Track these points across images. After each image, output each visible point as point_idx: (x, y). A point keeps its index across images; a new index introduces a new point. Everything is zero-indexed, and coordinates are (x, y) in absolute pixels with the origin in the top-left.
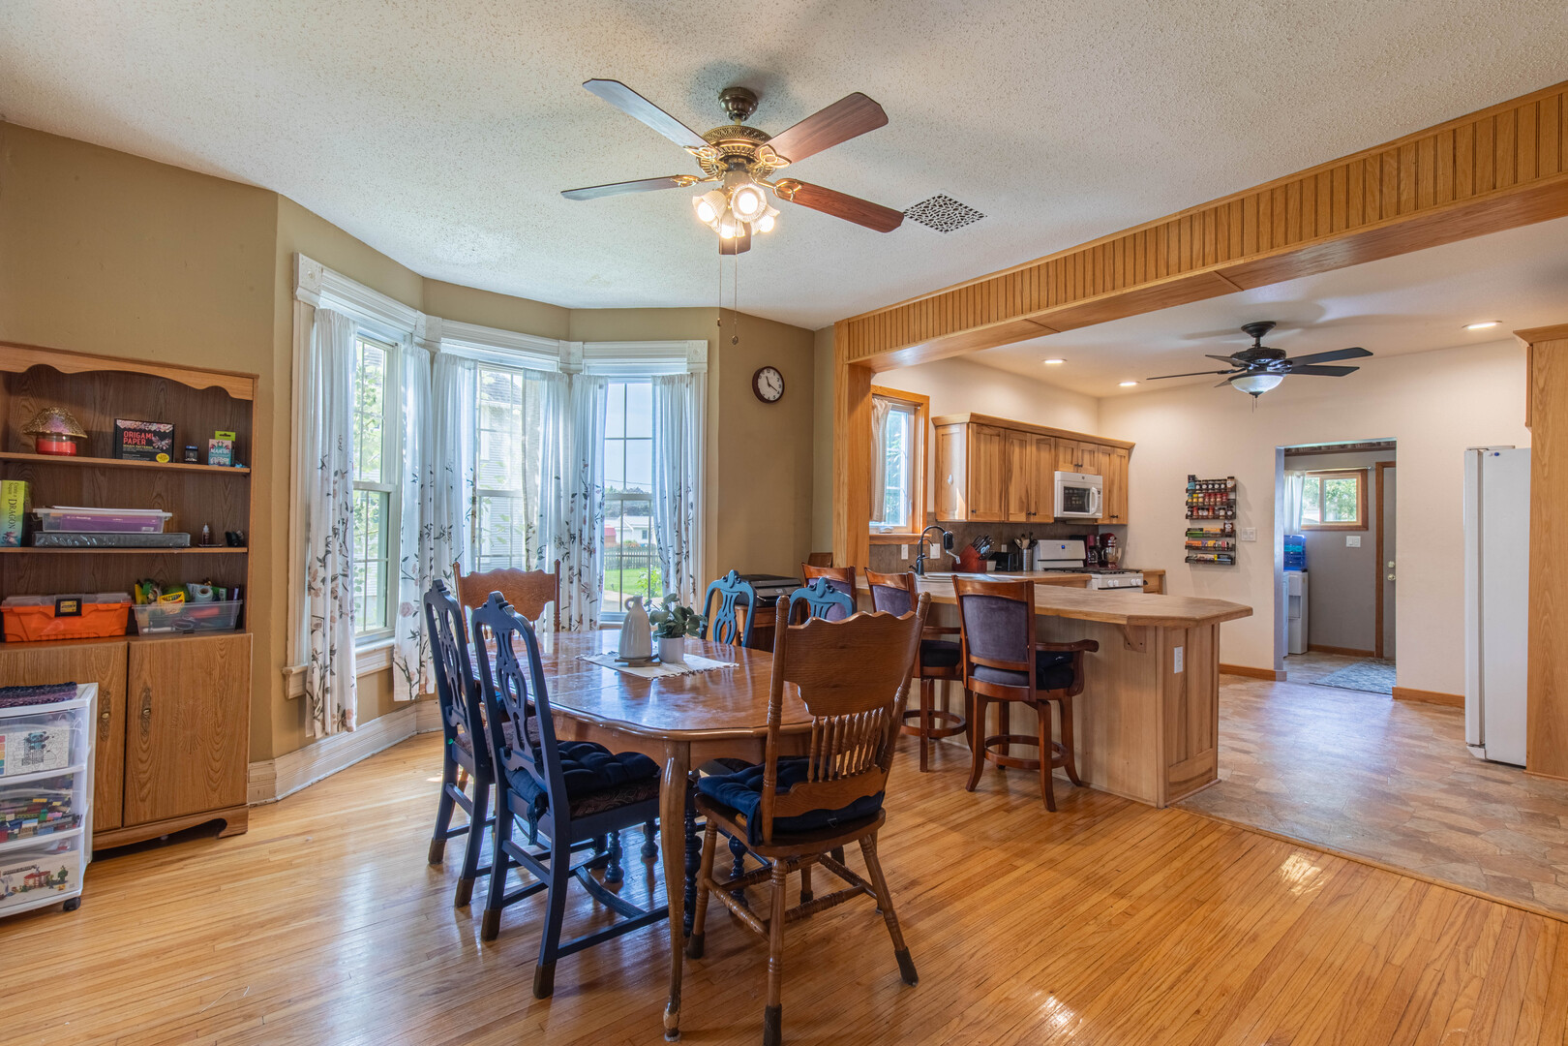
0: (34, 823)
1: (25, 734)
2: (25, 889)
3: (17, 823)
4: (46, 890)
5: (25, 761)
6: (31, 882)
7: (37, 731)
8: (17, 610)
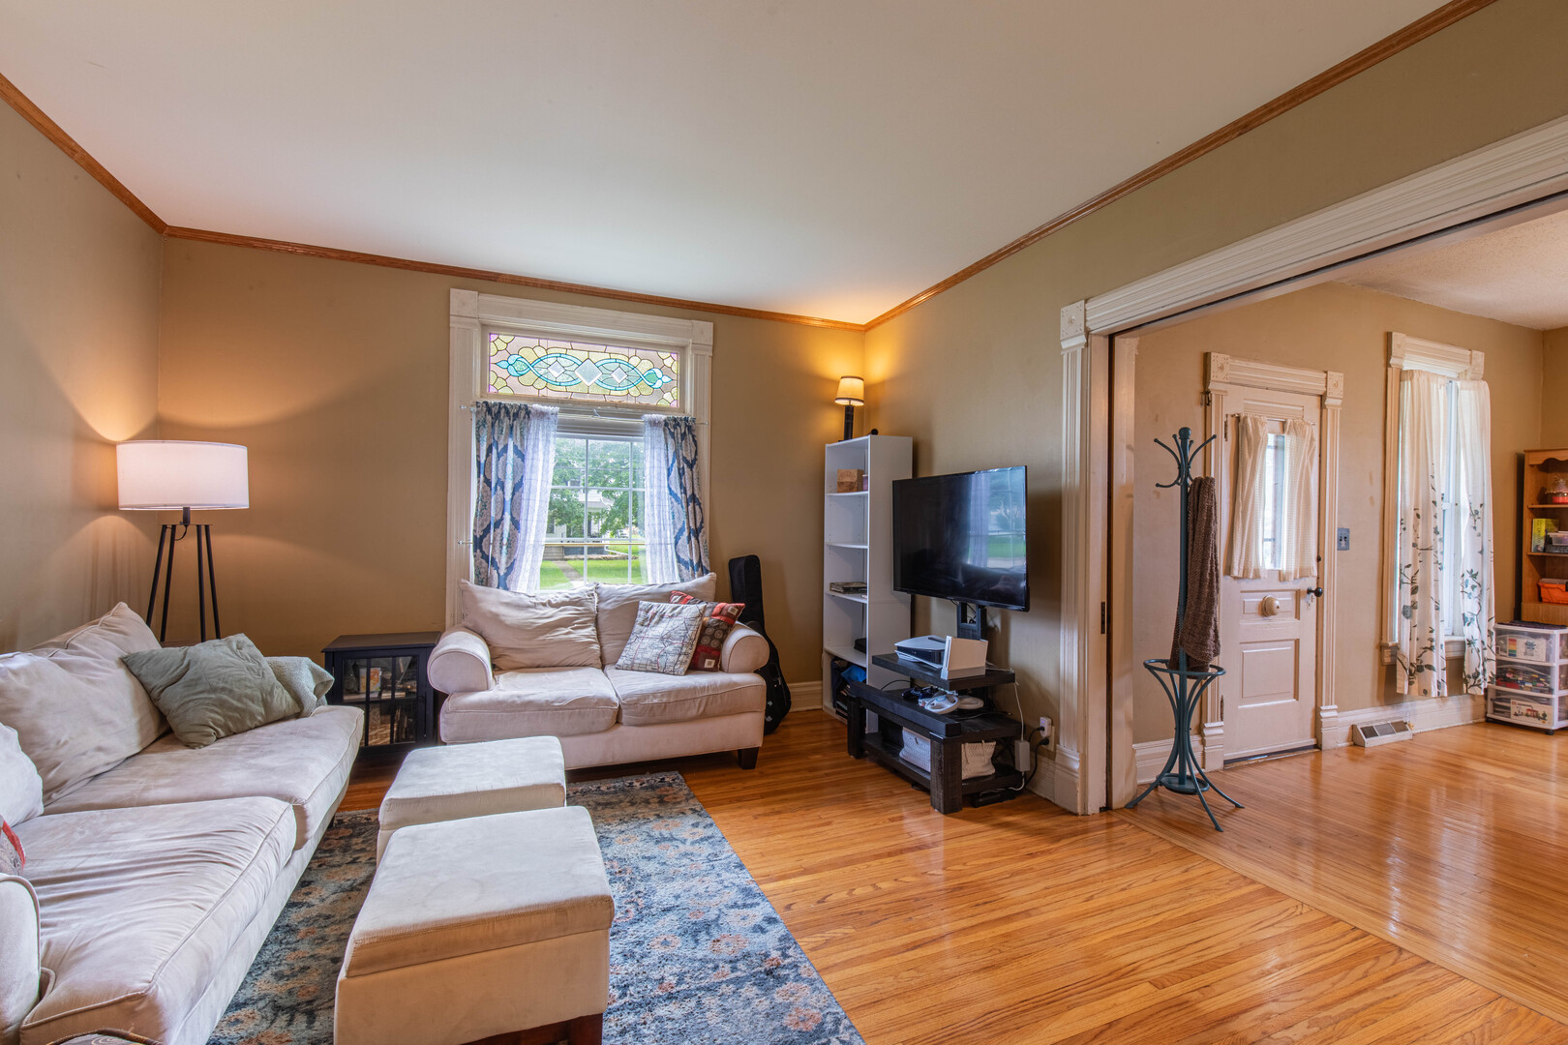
0: (1530, 685)
1: (1525, 641)
2: (1527, 715)
3: (1523, 683)
4: (1536, 720)
5: (1526, 654)
6: (1529, 713)
7: (1531, 640)
8: (1546, 585)
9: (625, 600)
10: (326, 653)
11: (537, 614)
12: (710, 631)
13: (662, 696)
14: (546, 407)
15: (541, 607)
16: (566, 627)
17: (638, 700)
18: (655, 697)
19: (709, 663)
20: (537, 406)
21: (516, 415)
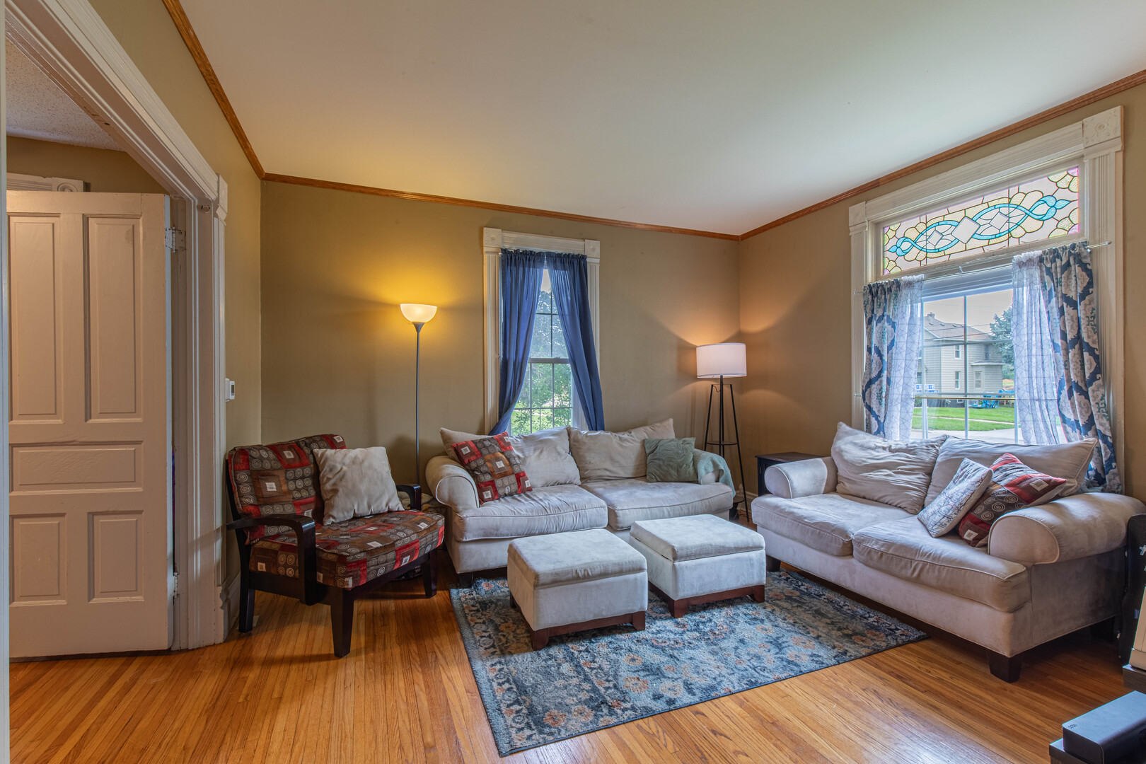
9: (954, 455)
10: (758, 458)
11: (872, 455)
12: (990, 500)
13: (882, 546)
14: (911, 277)
15: (881, 450)
16: (890, 469)
17: (863, 540)
18: (876, 543)
19: (970, 535)
20: (905, 278)
21: (890, 290)
